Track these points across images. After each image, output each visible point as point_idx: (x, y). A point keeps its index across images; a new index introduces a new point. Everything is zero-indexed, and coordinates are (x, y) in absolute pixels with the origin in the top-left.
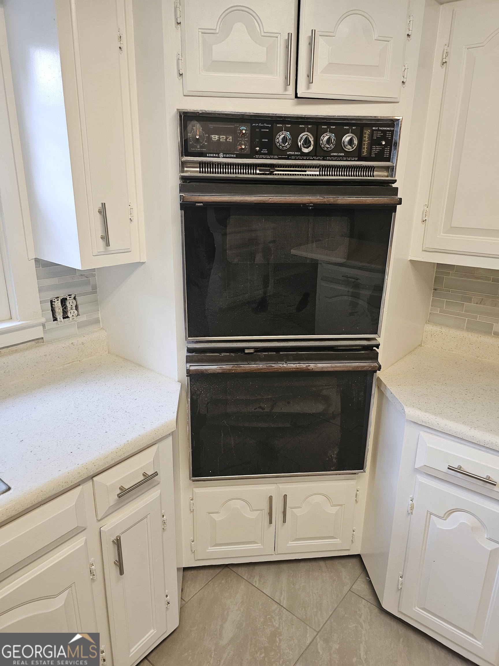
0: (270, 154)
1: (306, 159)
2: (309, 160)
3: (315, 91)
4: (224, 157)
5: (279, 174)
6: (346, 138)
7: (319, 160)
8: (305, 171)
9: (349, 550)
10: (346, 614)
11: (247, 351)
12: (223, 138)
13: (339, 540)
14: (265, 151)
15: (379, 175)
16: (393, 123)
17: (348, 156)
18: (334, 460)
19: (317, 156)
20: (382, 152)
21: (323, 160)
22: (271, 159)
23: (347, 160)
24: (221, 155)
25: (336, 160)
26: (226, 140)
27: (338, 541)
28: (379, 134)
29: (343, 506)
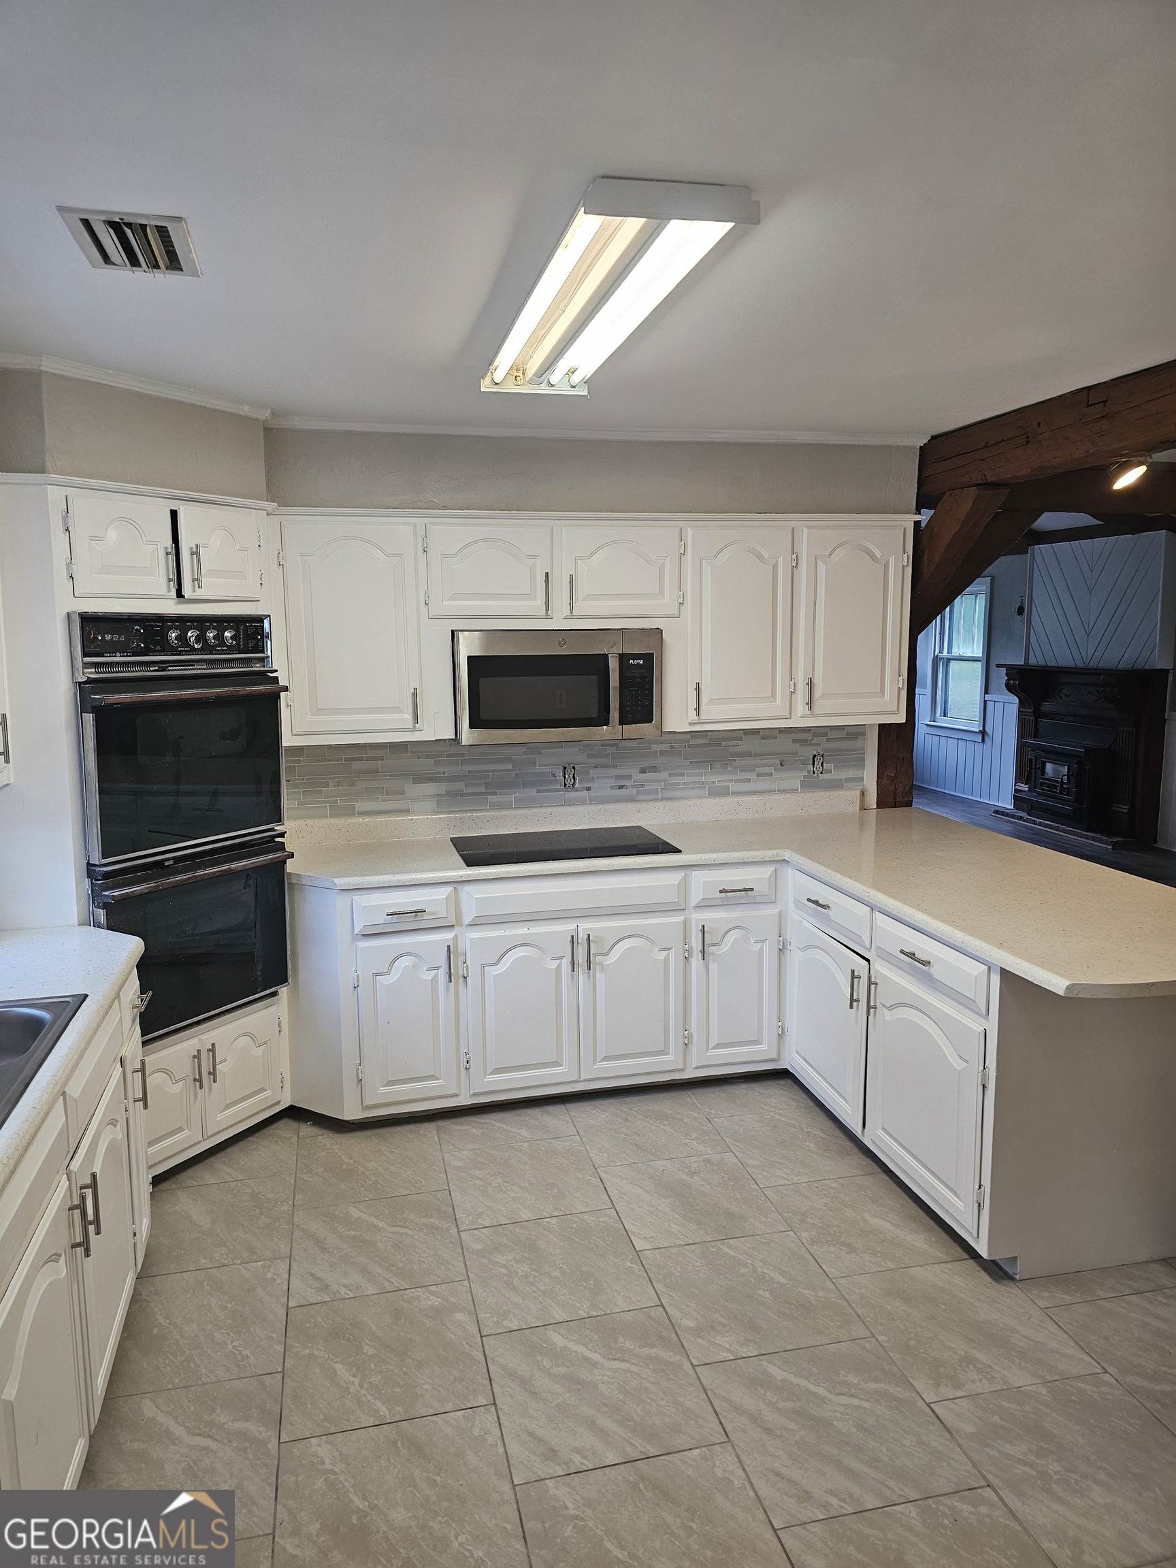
0: (163, 652)
1: (196, 654)
2: (198, 654)
3: (200, 593)
4: (121, 656)
5: (173, 671)
6: (227, 634)
7: (206, 654)
8: (194, 665)
9: (278, 1103)
10: (309, 1151)
11: (166, 864)
12: (116, 638)
13: (269, 1091)
14: (158, 648)
15: (258, 667)
16: (260, 619)
17: (230, 649)
18: (260, 979)
19: (204, 651)
20: (257, 644)
21: (210, 654)
22: (164, 655)
23: (230, 654)
24: (118, 654)
25: (221, 654)
26: (119, 639)
27: (269, 1093)
28: (253, 629)
29: (268, 1044)
